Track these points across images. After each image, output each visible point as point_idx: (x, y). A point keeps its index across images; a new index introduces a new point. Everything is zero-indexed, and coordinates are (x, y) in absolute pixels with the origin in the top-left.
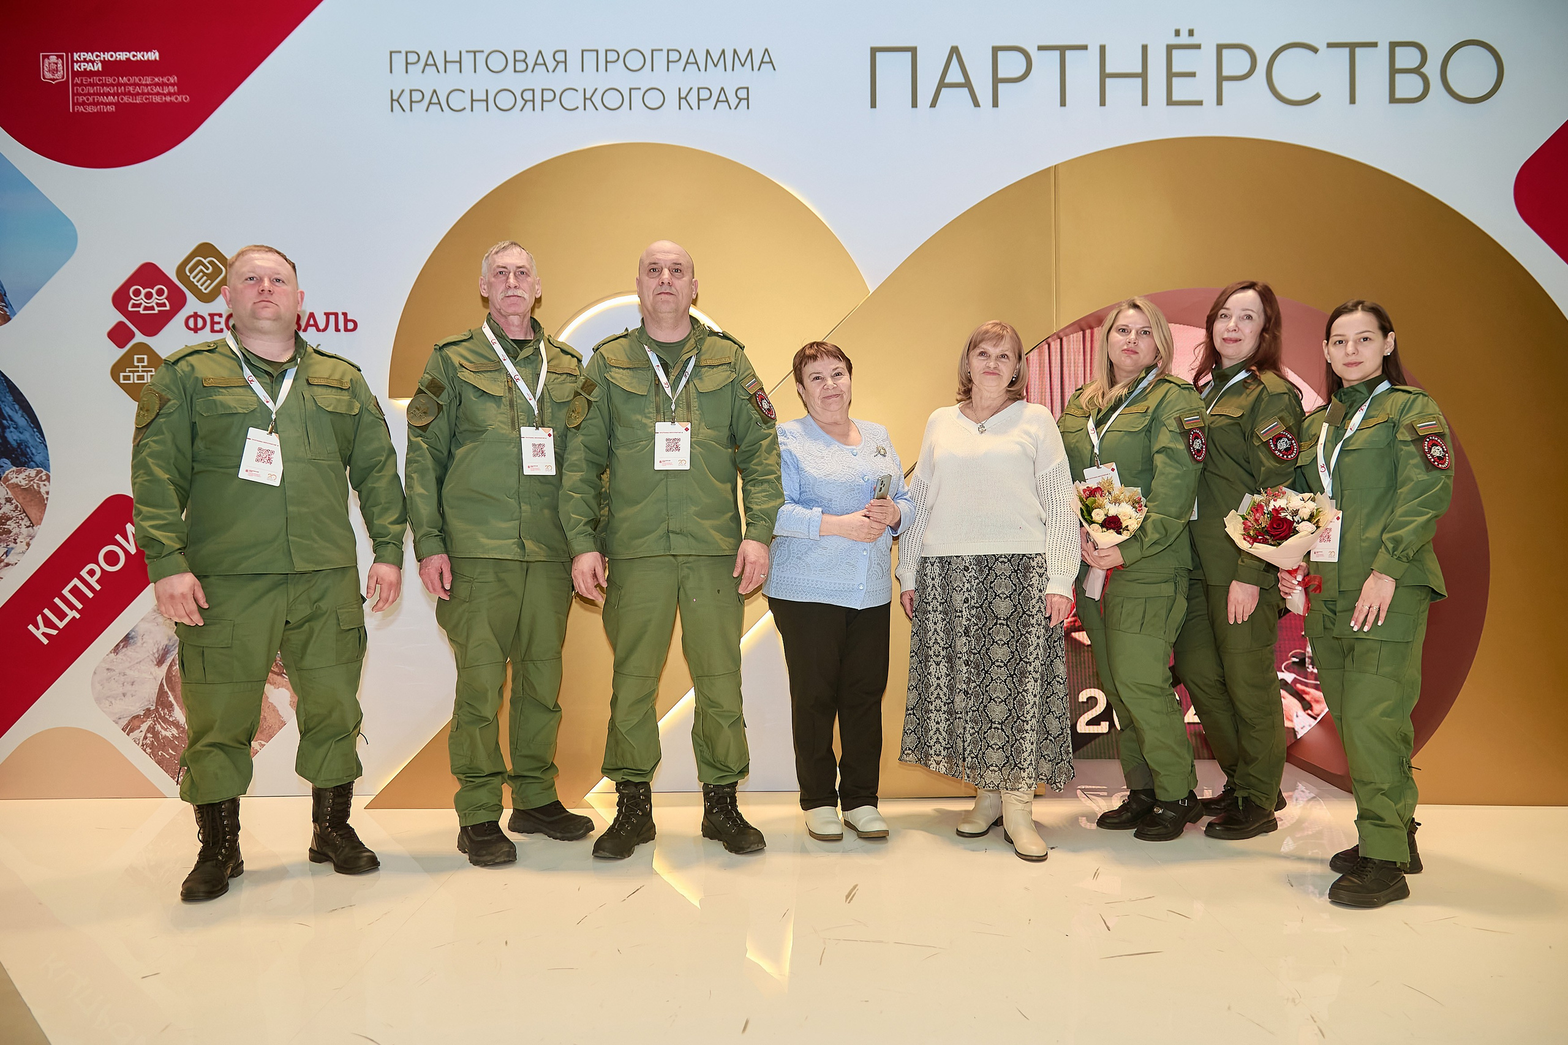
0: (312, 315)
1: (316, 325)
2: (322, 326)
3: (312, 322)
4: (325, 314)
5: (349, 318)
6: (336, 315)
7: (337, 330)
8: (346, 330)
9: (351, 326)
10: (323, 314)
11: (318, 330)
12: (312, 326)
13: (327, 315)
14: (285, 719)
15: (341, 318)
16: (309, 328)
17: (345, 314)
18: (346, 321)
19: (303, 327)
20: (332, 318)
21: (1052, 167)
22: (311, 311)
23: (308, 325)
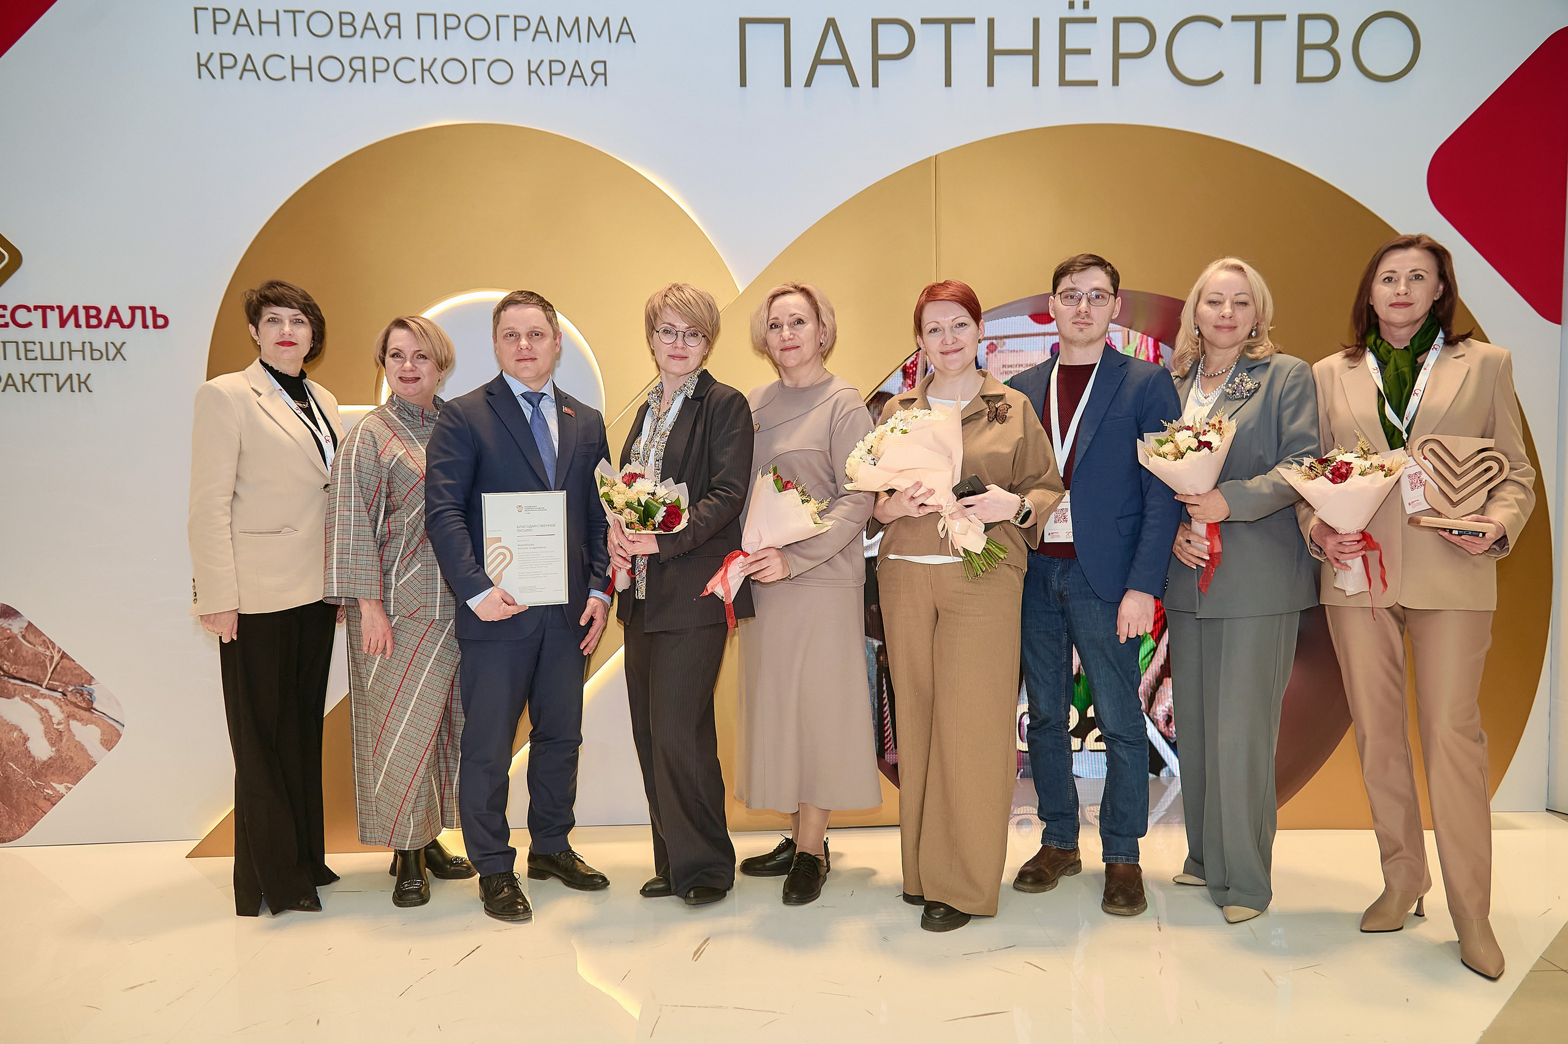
0: (114, 309)
1: (119, 320)
2: (127, 321)
3: (114, 317)
4: (130, 308)
5: (158, 312)
6: (143, 309)
7: (145, 326)
8: (156, 326)
9: (160, 322)
10: (128, 308)
11: (123, 326)
12: (114, 321)
13: (133, 309)
14: (95, 758)
15: (149, 314)
16: (112, 324)
17: (153, 309)
18: (155, 316)
19: (104, 322)
20: (138, 313)
21: (933, 156)
22: (114, 305)
23: (110, 320)
